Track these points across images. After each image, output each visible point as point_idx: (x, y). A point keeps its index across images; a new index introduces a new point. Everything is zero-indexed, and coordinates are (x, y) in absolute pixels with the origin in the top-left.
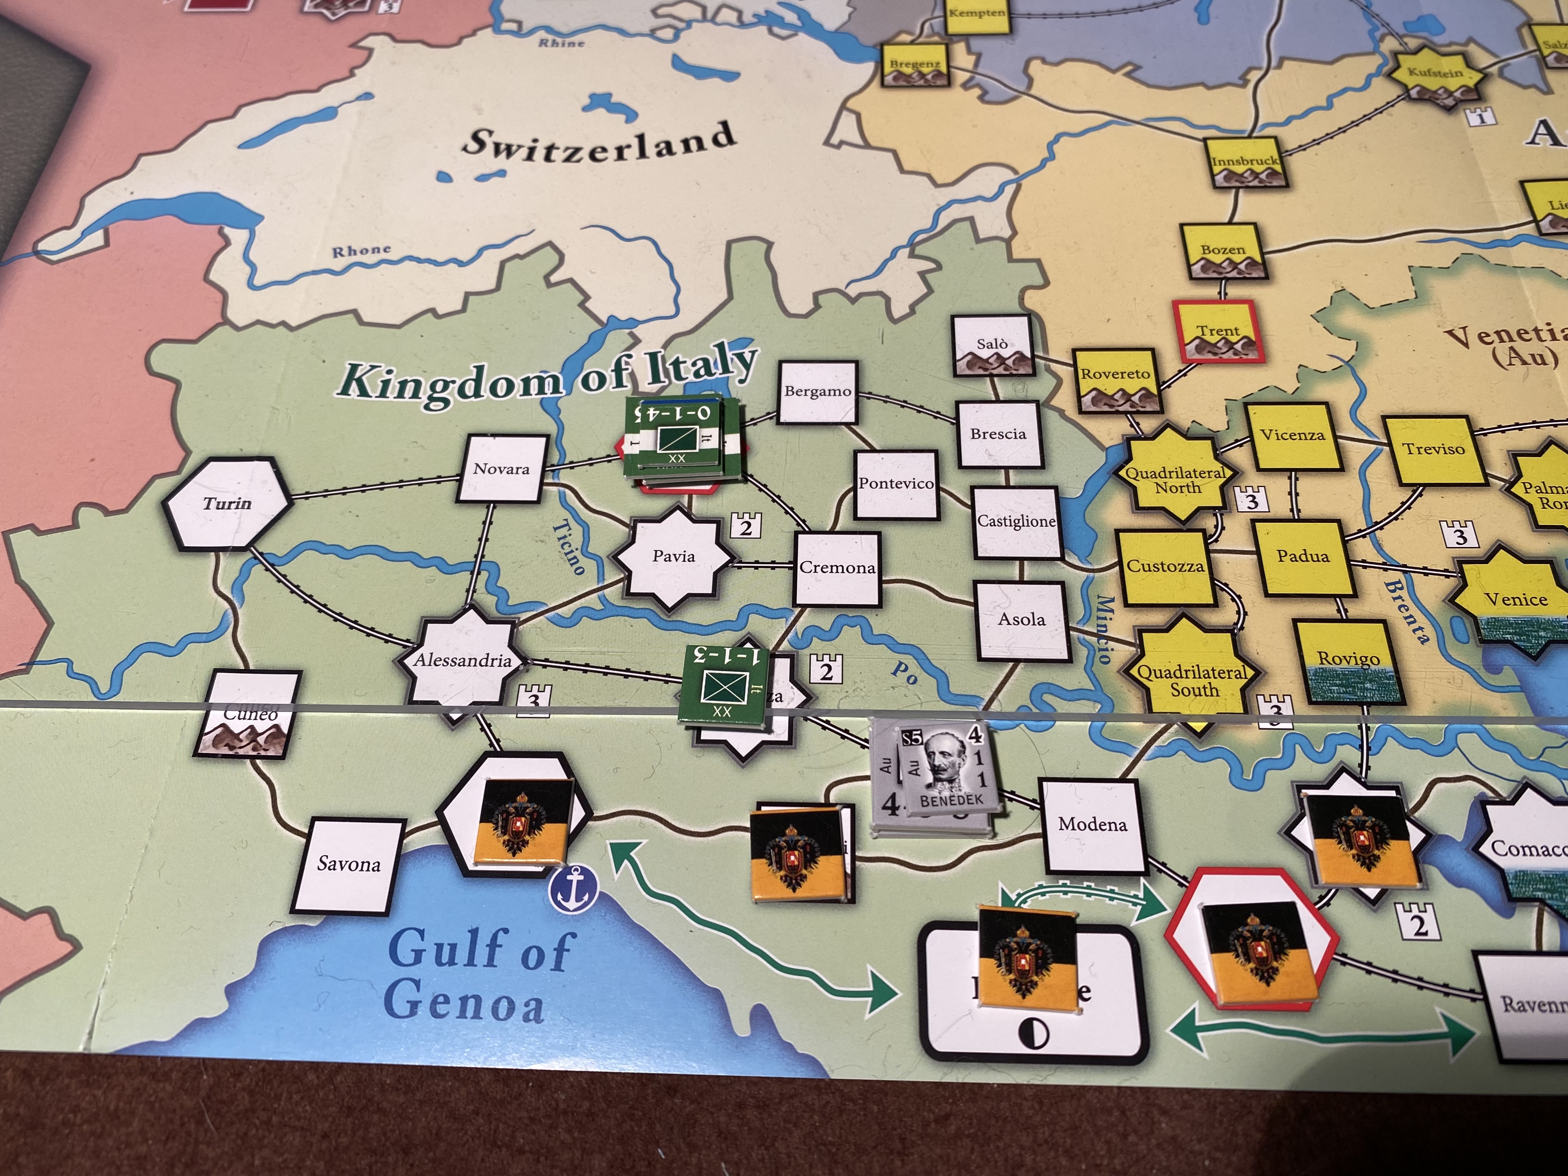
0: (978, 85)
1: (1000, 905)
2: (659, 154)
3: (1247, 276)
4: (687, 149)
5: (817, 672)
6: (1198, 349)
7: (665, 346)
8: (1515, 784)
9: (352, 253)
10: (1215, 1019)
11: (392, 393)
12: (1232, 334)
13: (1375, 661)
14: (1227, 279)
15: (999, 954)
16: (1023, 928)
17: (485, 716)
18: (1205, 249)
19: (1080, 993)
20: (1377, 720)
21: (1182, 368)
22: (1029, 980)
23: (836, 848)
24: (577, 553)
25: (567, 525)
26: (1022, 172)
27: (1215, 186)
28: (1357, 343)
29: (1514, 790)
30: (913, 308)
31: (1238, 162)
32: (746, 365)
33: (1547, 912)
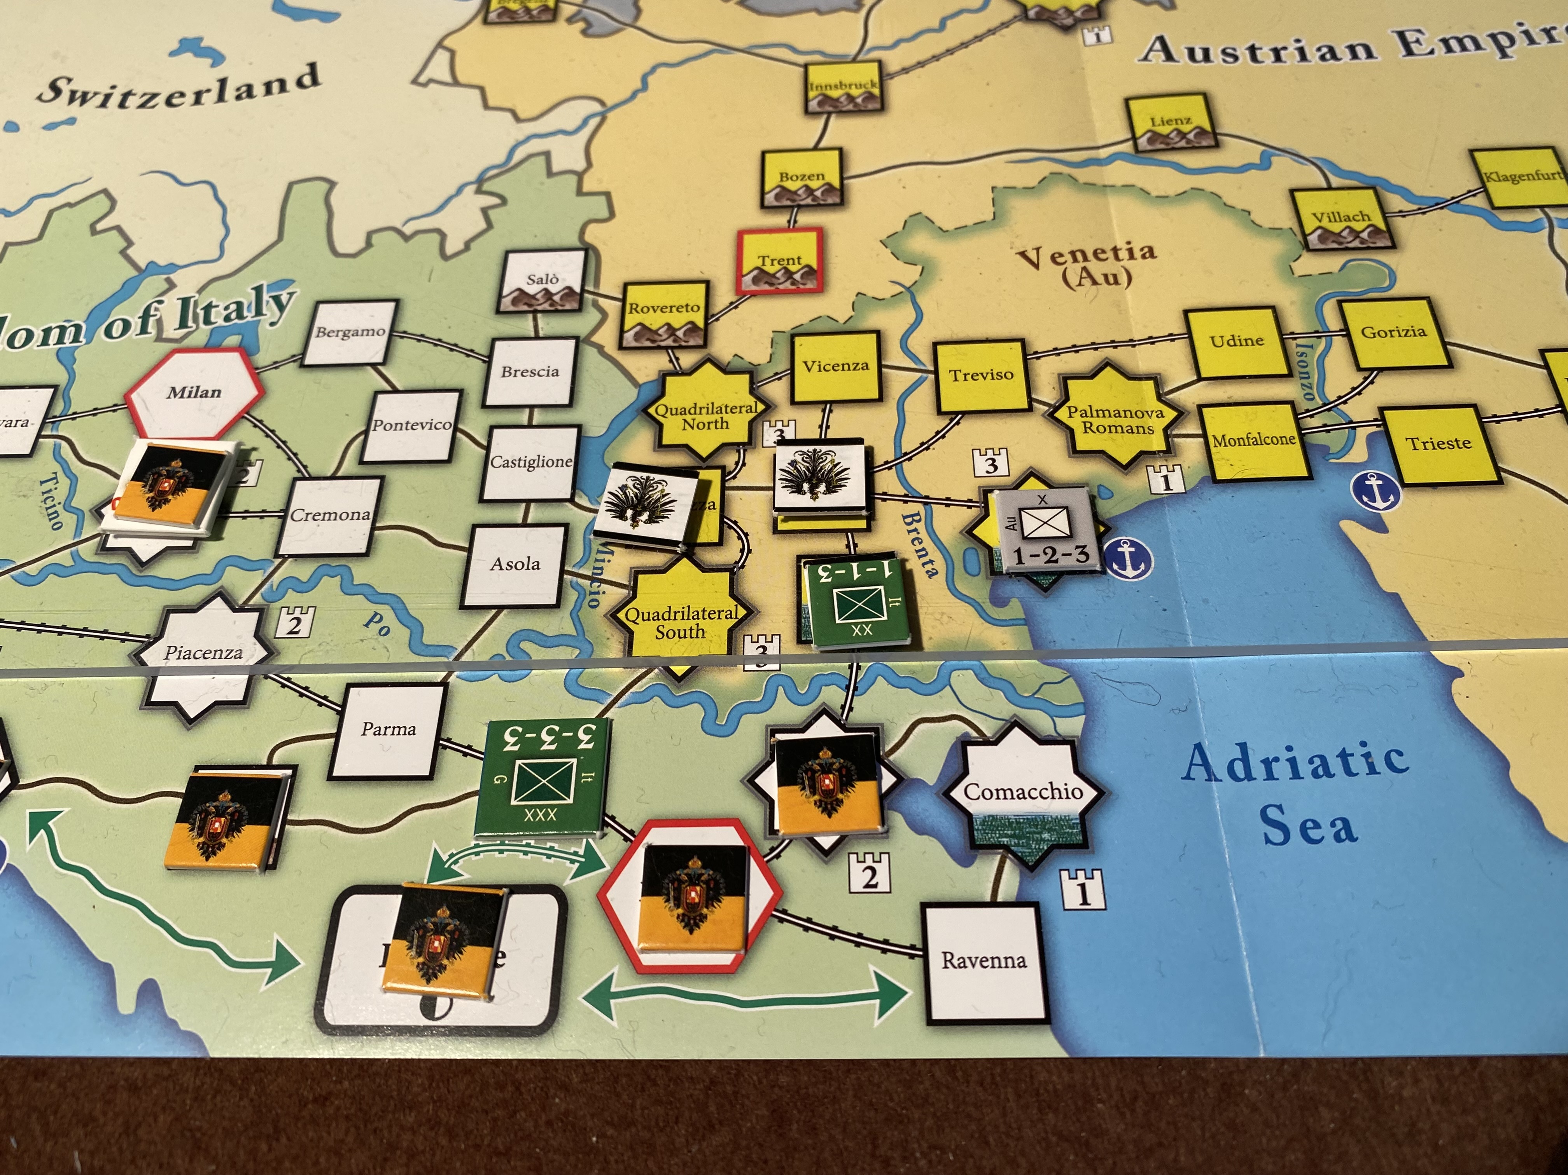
0: (585, 20)
2: (239, 98)
3: (822, 202)
4: (268, 91)
5: (285, 625)
6: (755, 281)
7: (200, 291)
8: (1001, 722)
10: (632, 984)
12: (794, 264)
14: (799, 207)
15: (413, 935)
16: (444, 908)
18: (784, 176)
20: (870, 659)
21: (734, 300)
22: (438, 965)
23: (267, 817)
24: (59, 508)
25: (55, 478)
26: (609, 103)
27: (807, 112)
28: (923, 268)
29: (1001, 729)
30: (467, 246)
31: (836, 87)
32: (281, 307)
33: (1010, 859)
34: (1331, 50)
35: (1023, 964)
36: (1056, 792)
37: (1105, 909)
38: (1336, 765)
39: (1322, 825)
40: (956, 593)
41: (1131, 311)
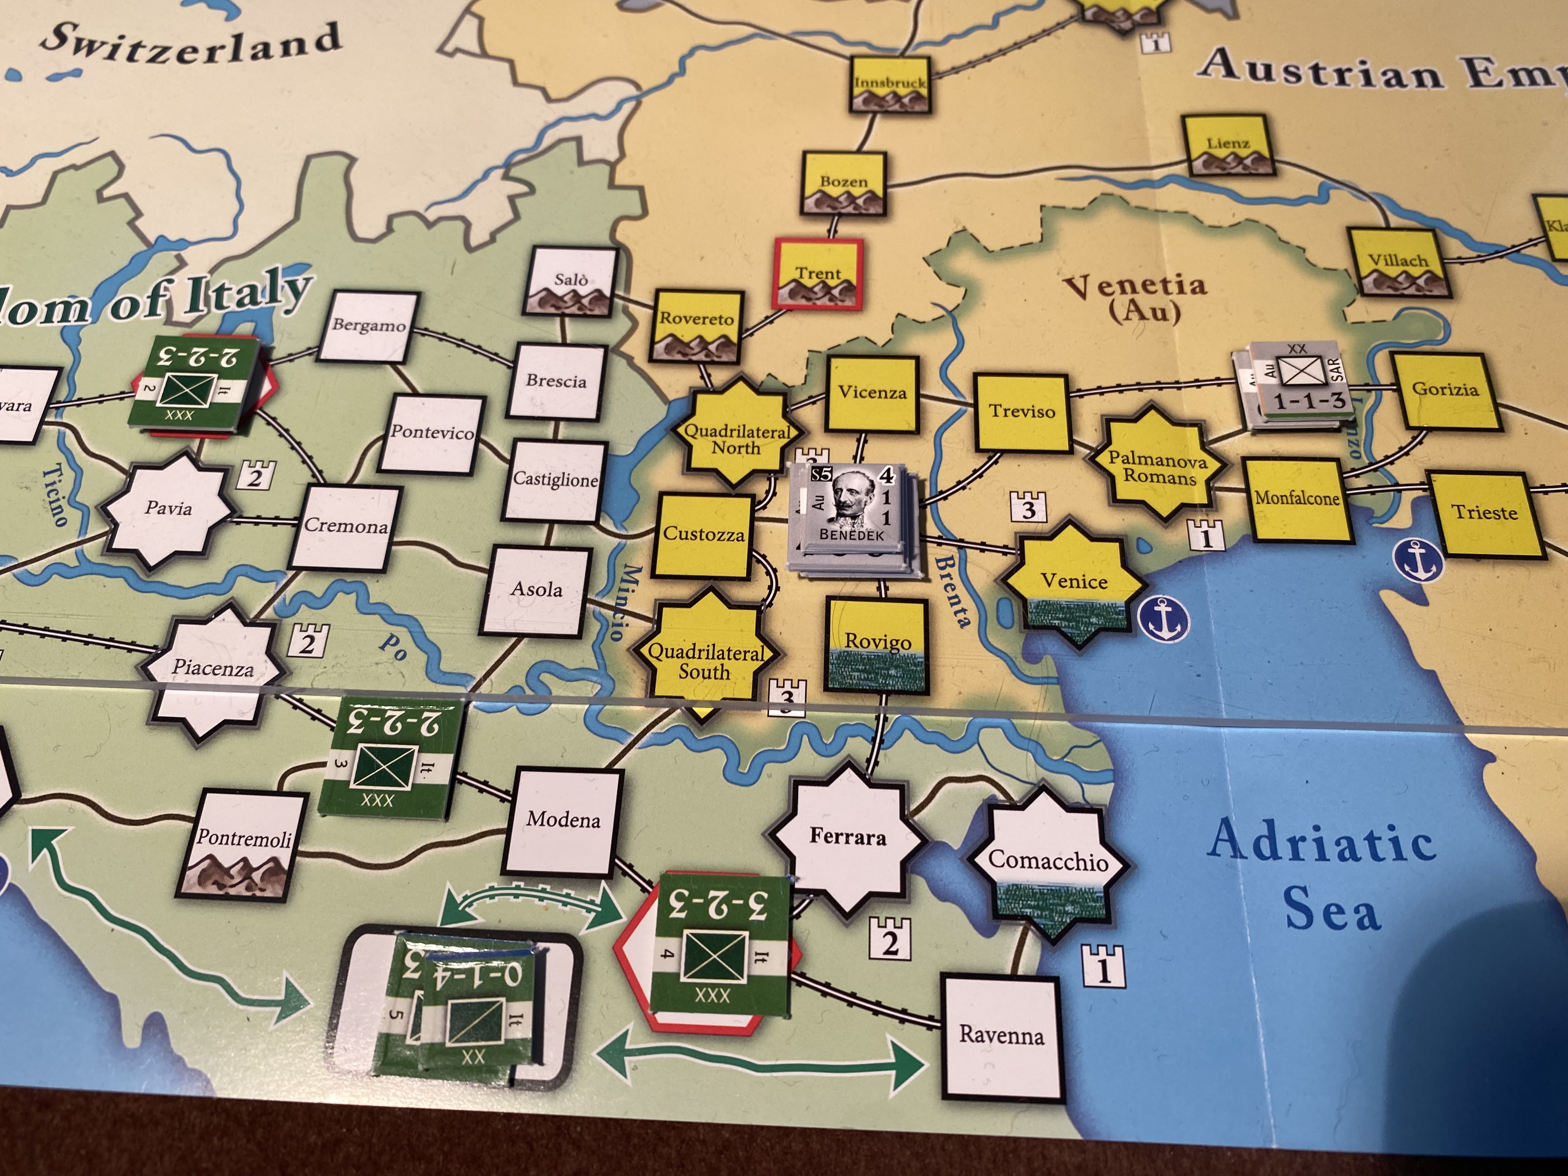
2: (254, 57)
3: (864, 212)
4: (286, 52)
5: (298, 643)
6: (792, 294)
7: (212, 271)
8: (1029, 786)
10: (649, 1042)
12: (832, 278)
13: (906, 645)
14: (840, 215)
18: (825, 180)
20: (895, 710)
21: (770, 314)
24: (63, 503)
25: (60, 470)
26: (645, 87)
27: (851, 110)
28: (966, 291)
29: (1028, 793)
30: (493, 237)
31: (883, 84)
32: (297, 294)
33: (1032, 931)
34: (1397, 75)
35: (1040, 1041)
36: (1081, 863)
37: (1125, 988)
38: (1362, 848)
39: (1346, 911)
40: (988, 646)
41: (1178, 350)
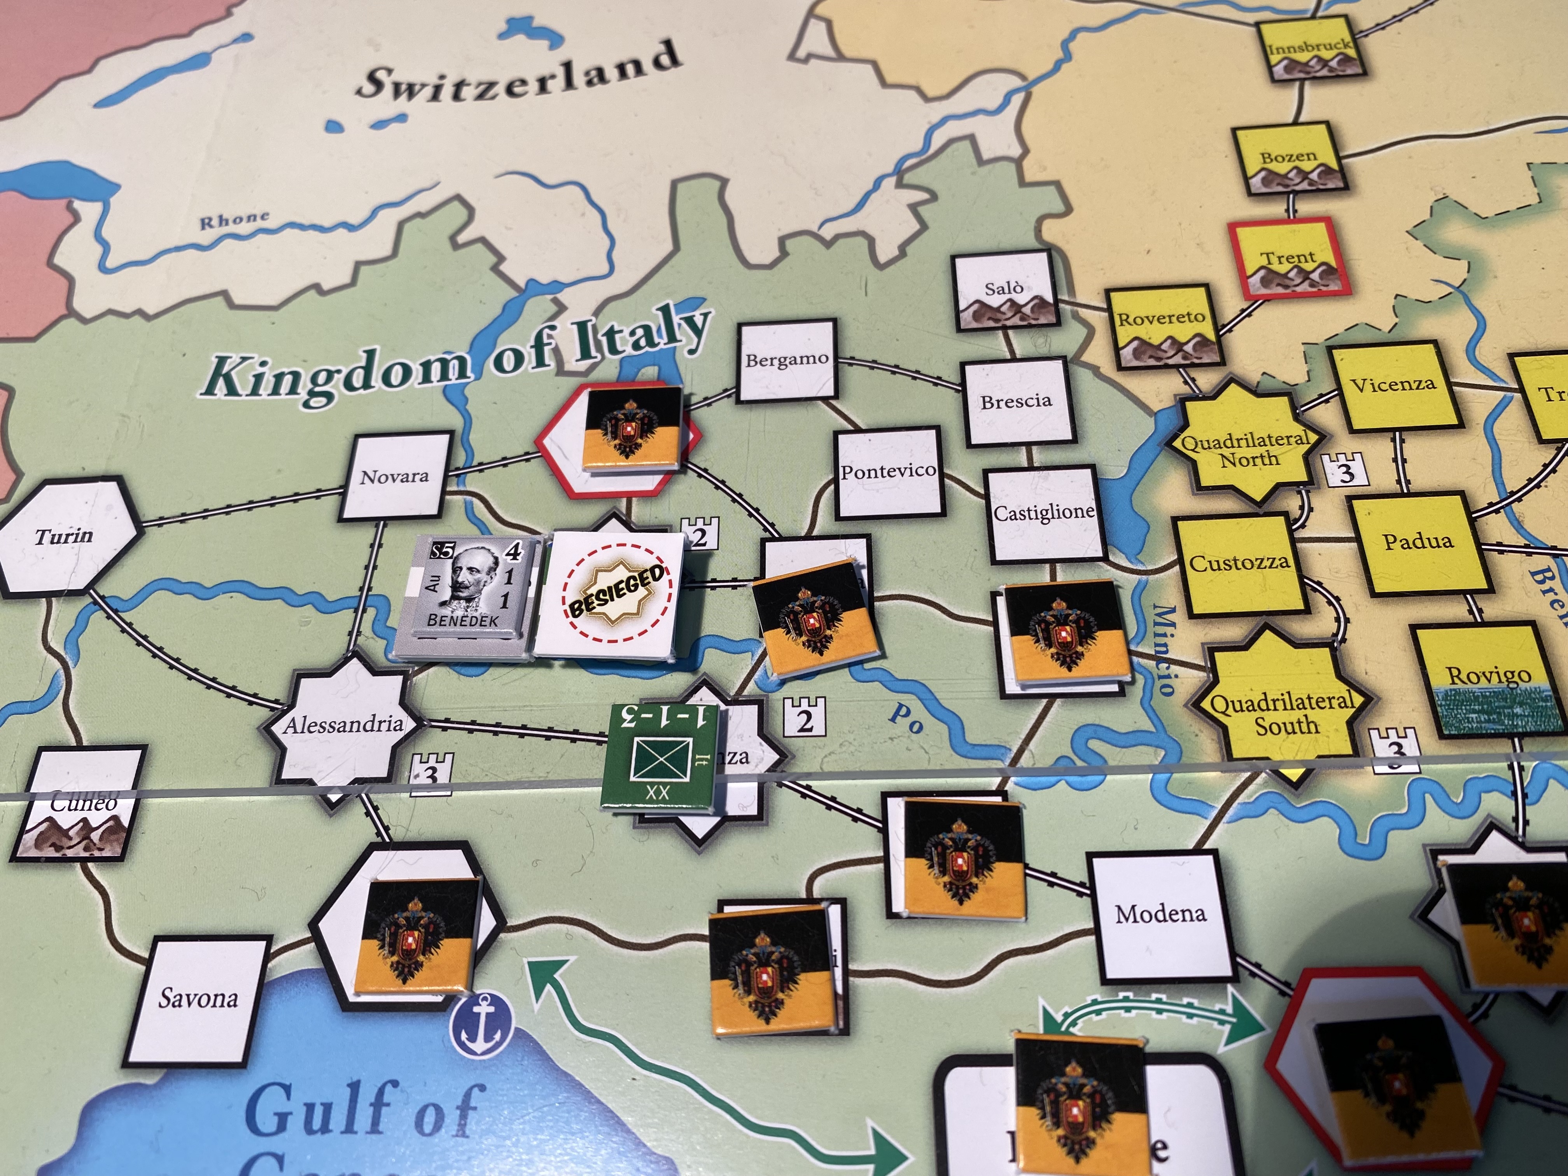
1: (1041, 1031)
2: (590, 83)
3: (1321, 187)
4: (623, 75)
5: (793, 723)
6: (1265, 282)
7: (596, 313)
9: (224, 223)
11: (265, 389)
12: (1306, 261)
13: (1525, 676)
14: (1296, 193)
15: (1042, 1101)
16: (1074, 1064)
17: (372, 796)
18: (1266, 157)
19: (1153, 1151)
20: (1533, 757)
21: (1245, 307)
22: (1083, 1136)
23: (823, 962)
26: (1031, 77)
27: (1273, 80)
28: (1469, 263)
30: (903, 250)
31: (1301, 49)
32: (697, 332)
